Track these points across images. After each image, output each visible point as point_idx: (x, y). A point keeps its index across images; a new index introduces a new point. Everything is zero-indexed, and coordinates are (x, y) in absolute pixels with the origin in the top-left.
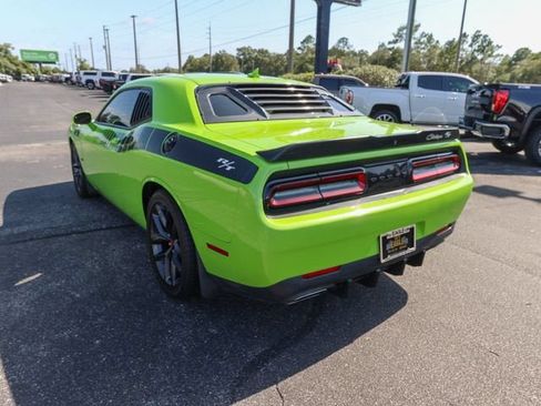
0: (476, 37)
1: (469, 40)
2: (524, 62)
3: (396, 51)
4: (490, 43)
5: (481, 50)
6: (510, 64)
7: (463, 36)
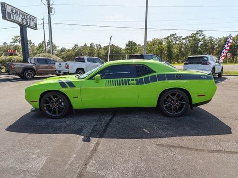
2: (65, 52)
4: (54, 45)
6: (60, 53)
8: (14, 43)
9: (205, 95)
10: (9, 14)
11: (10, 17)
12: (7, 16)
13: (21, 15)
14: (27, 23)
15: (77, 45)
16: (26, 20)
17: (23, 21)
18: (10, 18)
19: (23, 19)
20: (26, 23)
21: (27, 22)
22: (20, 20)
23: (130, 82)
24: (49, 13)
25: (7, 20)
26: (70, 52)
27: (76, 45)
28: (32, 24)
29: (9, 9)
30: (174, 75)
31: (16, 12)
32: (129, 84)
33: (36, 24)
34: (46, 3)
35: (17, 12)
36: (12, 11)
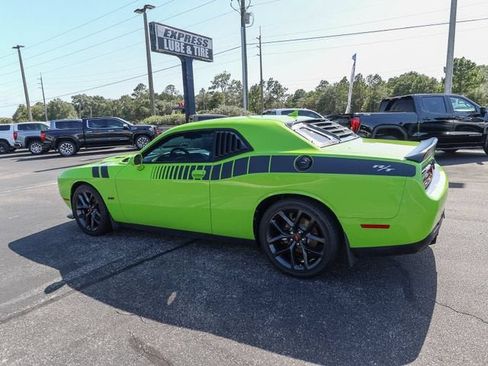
0: (270, 83)
1: (266, 84)
2: (302, 99)
3: (217, 94)
4: (280, 86)
5: (275, 92)
6: (293, 101)
7: (262, 82)
8: (214, 87)
9: (387, 227)
10: (161, 40)
11: (161, 46)
12: (157, 45)
13: (182, 40)
14: (193, 53)
15: (326, 82)
16: (192, 46)
17: (185, 50)
18: (163, 48)
19: (185, 46)
20: (191, 53)
21: (193, 49)
22: (180, 49)
23: (193, 173)
24: (243, 25)
25: (158, 52)
26: (312, 99)
27: (324, 83)
28: (203, 52)
29: (160, 33)
30: (292, 157)
31: (173, 35)
32: (191, 178)
33: (210, 52)
34: (238, 6)
35: (175, 34)
36: (165, 35)
